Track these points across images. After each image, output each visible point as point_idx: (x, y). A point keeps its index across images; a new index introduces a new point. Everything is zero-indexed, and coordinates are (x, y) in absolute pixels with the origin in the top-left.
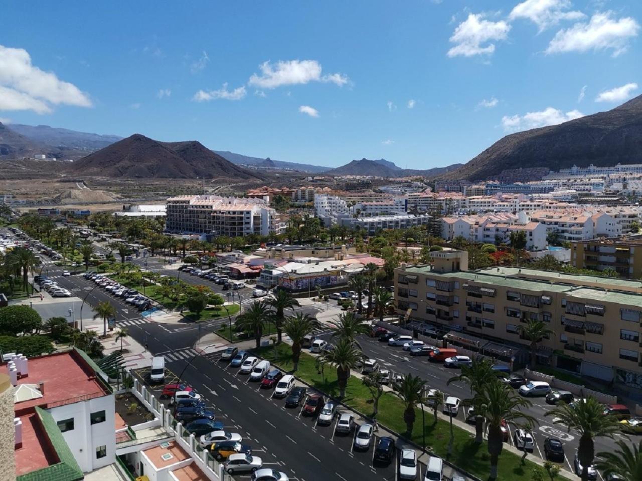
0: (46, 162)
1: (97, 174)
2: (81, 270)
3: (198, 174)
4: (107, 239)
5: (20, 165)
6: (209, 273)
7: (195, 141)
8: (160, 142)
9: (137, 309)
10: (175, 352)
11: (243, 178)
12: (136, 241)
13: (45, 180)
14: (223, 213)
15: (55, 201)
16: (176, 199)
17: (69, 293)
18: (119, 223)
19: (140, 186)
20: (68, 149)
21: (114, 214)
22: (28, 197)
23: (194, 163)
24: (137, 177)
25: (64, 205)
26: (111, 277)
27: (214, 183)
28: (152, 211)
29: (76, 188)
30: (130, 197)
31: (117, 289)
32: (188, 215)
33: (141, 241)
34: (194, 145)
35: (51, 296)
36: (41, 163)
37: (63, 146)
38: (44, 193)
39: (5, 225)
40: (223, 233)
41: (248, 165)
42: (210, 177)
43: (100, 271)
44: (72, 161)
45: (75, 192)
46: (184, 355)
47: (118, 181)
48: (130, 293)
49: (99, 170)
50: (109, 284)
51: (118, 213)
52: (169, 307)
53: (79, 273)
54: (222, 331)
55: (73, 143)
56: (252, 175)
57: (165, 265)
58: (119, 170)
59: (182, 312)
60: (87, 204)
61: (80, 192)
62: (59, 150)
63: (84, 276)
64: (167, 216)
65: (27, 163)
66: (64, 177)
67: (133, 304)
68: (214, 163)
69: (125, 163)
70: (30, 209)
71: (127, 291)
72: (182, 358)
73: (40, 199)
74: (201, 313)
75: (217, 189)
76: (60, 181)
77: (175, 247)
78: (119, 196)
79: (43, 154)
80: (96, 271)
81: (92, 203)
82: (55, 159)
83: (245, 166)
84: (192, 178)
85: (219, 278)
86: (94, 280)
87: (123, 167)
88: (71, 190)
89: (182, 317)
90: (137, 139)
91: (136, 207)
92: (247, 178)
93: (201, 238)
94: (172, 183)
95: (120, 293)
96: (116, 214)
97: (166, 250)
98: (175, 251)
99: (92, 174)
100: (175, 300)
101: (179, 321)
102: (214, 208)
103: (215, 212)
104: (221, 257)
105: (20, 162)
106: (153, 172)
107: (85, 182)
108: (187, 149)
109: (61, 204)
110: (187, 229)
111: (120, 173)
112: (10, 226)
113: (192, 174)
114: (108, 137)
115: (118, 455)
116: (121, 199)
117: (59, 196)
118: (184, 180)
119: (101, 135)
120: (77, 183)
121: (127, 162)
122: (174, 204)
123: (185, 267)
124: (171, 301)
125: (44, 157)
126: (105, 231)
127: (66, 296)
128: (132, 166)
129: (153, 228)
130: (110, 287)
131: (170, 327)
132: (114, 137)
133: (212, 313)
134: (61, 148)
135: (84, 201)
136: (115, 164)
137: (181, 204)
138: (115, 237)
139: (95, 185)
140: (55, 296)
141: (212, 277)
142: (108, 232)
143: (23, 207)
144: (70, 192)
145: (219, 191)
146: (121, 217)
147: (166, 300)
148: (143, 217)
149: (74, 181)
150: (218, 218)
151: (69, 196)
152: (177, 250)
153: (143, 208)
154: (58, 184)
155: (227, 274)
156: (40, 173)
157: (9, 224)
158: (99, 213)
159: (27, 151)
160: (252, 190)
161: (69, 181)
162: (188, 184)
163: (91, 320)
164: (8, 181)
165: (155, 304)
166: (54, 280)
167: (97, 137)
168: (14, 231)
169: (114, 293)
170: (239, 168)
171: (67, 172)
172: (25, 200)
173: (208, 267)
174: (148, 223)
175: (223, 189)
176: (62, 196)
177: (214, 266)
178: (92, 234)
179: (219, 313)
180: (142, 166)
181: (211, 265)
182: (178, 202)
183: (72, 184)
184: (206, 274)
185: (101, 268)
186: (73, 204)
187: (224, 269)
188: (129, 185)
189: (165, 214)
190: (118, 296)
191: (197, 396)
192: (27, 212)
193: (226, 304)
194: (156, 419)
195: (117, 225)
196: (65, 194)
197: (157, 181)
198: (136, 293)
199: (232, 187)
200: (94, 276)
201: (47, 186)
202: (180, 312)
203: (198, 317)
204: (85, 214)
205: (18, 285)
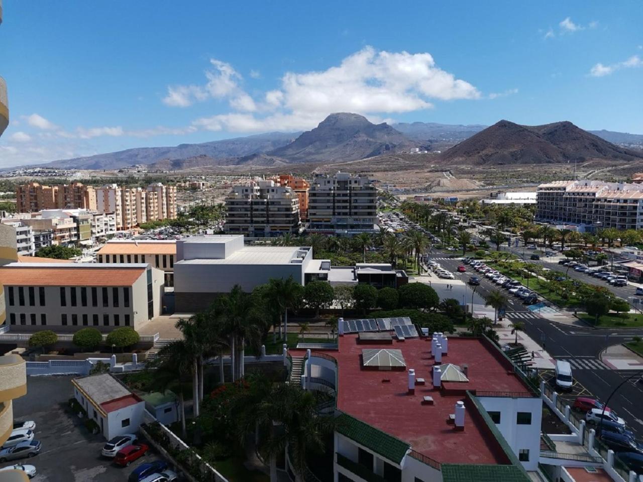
0: (419, 154)
1: (463, 163)
2: (459, 255)
3: (567, 158)
4: (477, 226)
5: (400, 159)
6: (599, 271)
7: (566, 122)
8: (526, 126)
9: (523, 302)
10: (577, 358)
11: (625, 159)
12: (505, 229)
13: (418, 171)
14: (610, 201)
15: (426, 190)
16: (548, 185)
17: (452, 276)
18: (487, 210)
19: (502, 173)
20: (436, 141)
21: (481, 201)
22: (405, 186)
23: (563, 145)
24: (499, 164)
25: (434, 193)
26: (488, 263)
27: (586, 167)
28: (520, 199)
29: (444, 177)
30: (493, 184)
31: (498, 277)
32: (563, 203)
33: (511, 229)
34: (564, 126)
35: (437, 277)
36: (415, 156)
37: (433, 139)
38: (417, 182)
39: (390, 210)
40: (608, 224)
41: (630, 144)
42: (582, 160)
43: (477, 256)
44: (440, 152)
45: (444, 181)
46: (589, 364)
47: (480, 168)
48: (512, 284)
49: (464, 159)
50: (488, 271)
51: (485, 200)
52: (559, 305)
53: (457, 257)
54: (634, 345)
55: (441, 136)
56: (637, 156)
57: (542, 256)
58: (482, 158)
59: (576, 313)
60: (453, 191)
61: (447, 180)
62: (429, 143)
63: (462, 260)
64: (537, 204)
65: (405, 157)
66: (433, 167)
67: (517, 295)
68: (586, 144)
69: (488, 151)
70: (408, 196)
71: (509, 281)
72: (587, 368)
73: (415, 188)
74: (600, 318)
75: (590, 173)
76: (430, 172)
77: (551, 237)
78: (482, 183)
79: (417, 147)
80: (474, 257)
81: (458, 191)
82: (426, 152)
83: (627, 145)
84: (559, 162)
85: (614, 278)
86: (473, 266)
87: (487, 155)
88: (440, 179)
89: (576, 319)
90: (503, 125)
91: (504, 194)
92: (631, 160)
93: (578, 229)
94: (537, 169)
95: (502, 282)
96: (483, 201)
97: (540, 240)
98: (551, 242)
99: (456, 163)
100: (565, 297)
101: (573, 323)
102: (597, 196)
103: (599, 200)
104: (613, 253)
105: (399, 156)
106: (515, 158)
107: (451, 171)
108: (556, 131)
109: (432, 192)
110: (561, 219)
111: (484, 161)
112: (394, 211)
113: (561, 158)
114: (472, 127)
115: (541, 463)
116: (484, 186)
117: (430, 185)
118: (550, 164)
119: (466, 125)
120: (444, 173)
121: (492, 150)
122: (547, 191)
123: (568, 261)
124: (559, 298)
125: (417, 150)
126: (474, 218)
127: (450, 278)
128: (495, 153)
129: (523, 216)
130: (490, 275)
131: (565, 327)
132: (478, 126)
133: (614, 320)
134: (430, 141)
135: (451, 189)
136: (479, 153)
137: (555, 191)
138: (484, 224)
139: (460, 173)
140: (441, 277)
141: (605, 276)
142: (477, 218)
143: (402, 194)
144: (439, 181)
145: (593, 176)
146: (488, 204)
147: (553, 296)
148: (513, 204)
149: (442, 171)
150: (603, 207)
151: (439, 184)
152: (554, 241)
153: (510, 195)
154: (428, 174)
155: (625, 274)
156: (414, 164)
157: (393, 209)
158: (466, 200)
159: (405, 146)
160: (639, 174)
161: (437, 171)
162: (555, 169)
163: (483, 306)
164: (390, 173)
165: (541, 299)
166: (438, 262)
167: (462, 128)
168: (397, 215)
169: (494, 281)
170: (619, 148)
171: (436, 163)
172: (403, 188)
173: (596, 263)
174: (517, 211)
175: (598, 173)
176: (432, 185)
177: (605, 264)
178: (462, 220)
179: (626, 321)
180: (505, 153)
181: (600, 262)
182: (551, 189)
183: (439, 174)
184: (596, 271)
185: (477, 254)
186: (441, 192)
187: (620, 268)
188: (492, 173)
189: (534, 202)
190: (498, 284)
191: (621, 421)
192: (406, 198)
193: (632, 311)
194: (574, 434)
195: (485, 212)
196: (436, 182)
197: (520, 167)
198: (519, 284)
199: (609, 171)
200: (472, 262)
201: (419, 175)
202: (573, 313)
203: (598, 323)
204: (454, 202)
205: (410, 264)
